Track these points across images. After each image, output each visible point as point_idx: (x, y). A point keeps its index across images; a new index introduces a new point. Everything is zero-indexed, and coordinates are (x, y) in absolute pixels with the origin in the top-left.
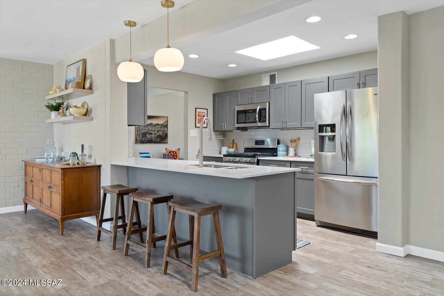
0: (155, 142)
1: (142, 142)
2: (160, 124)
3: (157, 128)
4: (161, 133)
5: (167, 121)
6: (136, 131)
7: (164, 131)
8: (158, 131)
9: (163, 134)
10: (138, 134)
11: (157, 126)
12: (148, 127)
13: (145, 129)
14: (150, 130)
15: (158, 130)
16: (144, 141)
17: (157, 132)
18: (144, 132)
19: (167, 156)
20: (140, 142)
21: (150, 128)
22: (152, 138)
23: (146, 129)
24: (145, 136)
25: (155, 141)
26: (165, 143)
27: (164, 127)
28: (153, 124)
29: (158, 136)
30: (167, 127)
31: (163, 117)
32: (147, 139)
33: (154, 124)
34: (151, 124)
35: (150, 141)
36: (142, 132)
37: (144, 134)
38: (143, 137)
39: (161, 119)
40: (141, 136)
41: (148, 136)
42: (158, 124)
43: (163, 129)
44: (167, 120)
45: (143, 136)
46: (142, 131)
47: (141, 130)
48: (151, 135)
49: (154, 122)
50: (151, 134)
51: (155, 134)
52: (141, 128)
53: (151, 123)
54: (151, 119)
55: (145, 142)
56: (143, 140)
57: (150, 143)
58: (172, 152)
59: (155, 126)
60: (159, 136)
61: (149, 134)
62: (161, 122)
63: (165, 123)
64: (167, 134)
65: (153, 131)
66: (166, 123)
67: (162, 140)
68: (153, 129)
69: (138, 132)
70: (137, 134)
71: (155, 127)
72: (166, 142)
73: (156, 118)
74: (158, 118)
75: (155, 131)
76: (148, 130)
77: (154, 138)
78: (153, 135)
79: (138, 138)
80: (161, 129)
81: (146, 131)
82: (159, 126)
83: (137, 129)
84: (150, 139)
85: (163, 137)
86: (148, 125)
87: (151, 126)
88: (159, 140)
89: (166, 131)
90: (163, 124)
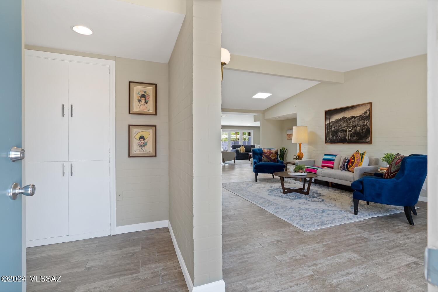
0: (350, 142)
1: (333, 142)
2: (358, 116)
3: (353, 122)
4: (358, 129)
5: (370, 110)
6: (325, 129)
7: (364, 125)
8: (354, 127)
9: (363, 129)
10: (328, 132)
11: (353, 119)
12: (340, 123)
13: (336, 126)
14: (343, 126)
15: (354, 124)
16: (335, 140)
17: (352, 128)
18: (335, 130)
20: (330, 141)
21: (343, 123)
22: (345, 137)
24: (337, 134)
25: (350, 140)
26: (367, 143)
27: (363, 119)
28: (346, 118)
29: (354, 133)
30: (370, 118)
31: (362, 105)
32: (338, 137)
33: (348, 118)
34: (344, 118)
35: (343, 141)
36: (332, 129)
37: (335, 132)
38: (333, 136)
39: (358, 108)
40: (331, 134)
41: (339, 134)
42: (353, 117)
43: (362, 122)
44: (369, 108)
45: (333, 134)
46: (333, 129)
47: (331, 127)
48: (344, 132)
49: (348, 114)
50: (344, 131)
51: (349, 131)
52: (331, 125)
53: (343, 117)
54: (343, 113)
55: (336, 142)
56: (333, 139)
57: (341, 143)
59: (350, 119)
60: (356, 134)
61: (341, 131)
62: (358, 113)
63: (366, 113)
64: (370, 128)
65: (346, 127)
66: (368, 113)
67: (361, 139)
68: (346, 124)
69: (328, 130)
70: (327, 133)
71: (350, 122)
72: (367, 141)
73: (350, 108)
74: (354, 108)
75: (349, 127)
76: (340, 127)
77: (349, 136)
78: (347, 132)
79: (328, 137)
80: (360, 123)
81: (337, 128)
82: (354, 119)
83: (327, 127)
84: (342, 137)
85: (362, 134)
86: (340, 120)
87: (343, 122)
88: (356, 139)
89: (368, 125)
90: (361, 116)
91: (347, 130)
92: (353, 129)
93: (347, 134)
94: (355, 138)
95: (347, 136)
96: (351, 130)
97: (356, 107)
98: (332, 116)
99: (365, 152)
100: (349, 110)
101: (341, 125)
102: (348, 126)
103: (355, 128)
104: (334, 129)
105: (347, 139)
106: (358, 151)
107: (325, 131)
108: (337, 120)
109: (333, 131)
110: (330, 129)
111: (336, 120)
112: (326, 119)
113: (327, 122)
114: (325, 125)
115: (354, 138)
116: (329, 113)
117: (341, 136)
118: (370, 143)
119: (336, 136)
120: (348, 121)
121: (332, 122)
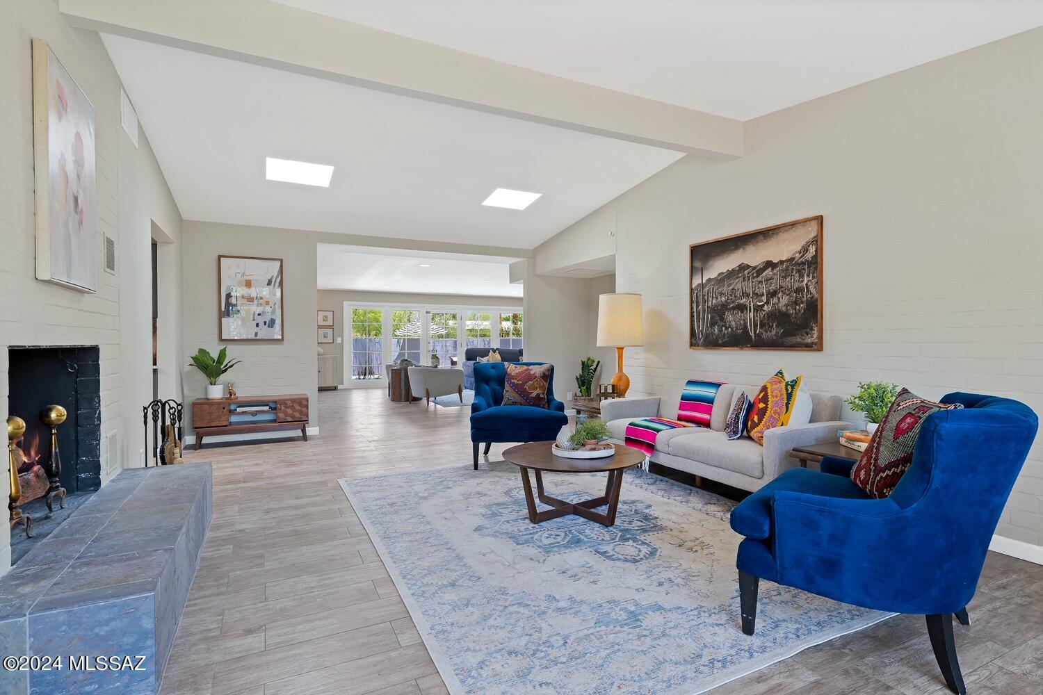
0: (760, 344)
1: (712, 343)
2: (782, 262)
3: (767, 280)
4: (783, 301)
5: (817, 240)
6: (692, 302)
7: (799, 290)
8: (772, 294)
9: (796, 303)
10: (698, 313)
11: (768, 272)
12: (728, 286)
13: (721, 294)
14: (739, 294)
15: (772, 288)
16: (718, 337)
17: (764, 299)
18: (716, 306)
20: (706, 340)
21: (738, 284)
22: (746, 327)
23: (725, 289)
24: (722, 319)
25: (758, 336)
26: (808, 347)
27: (798, 271)
28: (748, 266)
29: (771, 315)
30: (817, 268)
31: (793, 224)
32: (727, 328)
33: (755, 268)
34: (743, 267)
35: (740, 340)
36: (710, 304)
37: (719, 313)
38: (713, 325)
39: (783, 236)
40: (708, 318)
41: (731, 319)
42: (769, 264)
43: (792, 282)
44: (815, 234)
45: (712, 318)
46: (712, 302)
47: (706, 297)
48: (742, 312)
49: (753, 256)
50: (742, 308)
51: (758, 309)
52: (706, 289)
53: (739, 266)
55: (720, 342)
56: (712, 334)
57: (734, 346)
59: (760, 272)
60: (779, 317)
61: (733, 308)
62: (782, 250)
63: (805, 250)
64: (819, 300)
65: (748, 295)
66: (812, 250)
67: (790, 333)
68: (749, 287)
69: (697, 307)
70: (695, 314)
71: (759, 279)
72: (809, 341)
73: (761, 237)
74: (771, 236)
75: (757, 295)
76: (731, 295)
77: (756, 326)
78: (750, 311)
79: (699, 327)
80: (787, 283)
81: (723, 299)
82: (773, 269)
83: (696, 296)
84: (737, 329)
85: (795, 318)
86: (731, 274)
87: (741, 279)
88: (777, 333)
89: (812, 290)
90: (792, 259)
91: (752, 304)
92: (767, 303)
93: (750, 320)
94: (774, 332)
95: (751, 326)
96: (763, 306)
97: (776, 231)
98: (710, 263)
99: (801, 376)
100: (757, 242)
101: (733, 289)
102: (753, 293)
103: (775, 300)
104: (714, 301)
105: (752, 334)
106: (780, 372)
107: (692, 308)
108: (723, 273)
109: (713, 310)
110: (704, 301)
111: (719, 275)
112: (693, 270)
113: (697, 281)
114: (692, 290)
115: (771, 331)
116: (702, 254)
117: (733, 323)
118: (817, 346)
119: (721, 323)
120: (754, 278)
121: (709, 280)
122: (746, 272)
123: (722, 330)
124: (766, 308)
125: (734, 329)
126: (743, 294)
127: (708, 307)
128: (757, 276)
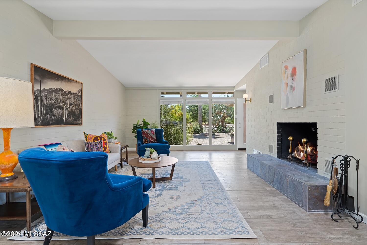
0: (67, 123)
1: (46, 123)
2: (74, 93)
3: (69, 98)
4: (74, 108)
5: (81, 90)
6: (34, 99)
7: (78, 105)
8: (71, 104)
9: (77, 109)
10: (38, 106)
11: (69, 95)
12: (55, 96)
13: (51, 99)
14: (59, 101)
15: (71, 102)
16: (49, 121)
17: (68, 105)
18: (49, 104)
19: (95, 146)
20: (42, 122)
21: (59, 97)
22: (62, 116)
23: (53, 97)
24: (52, 112)
25: (66, 120)
26: (79, 124)
27: (78, 98)
28: (63, 90)
29: (70, 112)
30: (82, 99)
31: (76, 82)
32: (54, 116)
33: (65, 92)
34: (61, 90)
35: (59, 122)
37: (50, 108)
38: (47, 114)
39: (74, 84)
40: (44, 110)
41: (55, 111)
42: (70, 92)
43: (76, 101)
44: (81, 88)
45: (46, 110)
46: (46, 102)
47: (43, 98)
48: (60, 110)
49: (66, 87)
50: (60, 108)
51: (66, 109)
52: (43, 94)
53: (59, 88)
54: (60, 82)
55: (51, 123)
56: (47, 119)
58: (99, 139)
59: (67, 94)
60: (72, 113)
61: (57, 107)
62: (74, 89)
63: (79, 92)
64: (82, 109)
65: (63, 103)
66: (81, 93)
67: (75, 120)
68: (63, 99)
69: (38, 102)
70: (36, 106)
71: (67, 97)
72: (79, 122)
73: (67, 80)
74: (70, 82)
75: (66, 104)
76: (56, 101)
78: (64, 110)
79: (38, 114)
81: (52, 102)
82: (71, 95)
83: (36, 96)
84: (58, 117)
85: (77, 114)
86: (56, 91)
87: (60, 95)
88: (72, 119)
89: (81, 106)
90: (76, 94)
91: (64, 107)
92: (69, 107)
93: (64, 113)
94: (71, 119)
95: (64, 116)
96: (68, 108)
97: (72, 81)
98: (45, 81)
100: (66, 82)
101: (57, 98)
102: (65, 102)
103: (71, 107)
104: (47, 102)
105: (64, 119)
108: (52, 89)
109: (47, 106)
110: (42, 101)
111: (50, 89)
112: (34, 80)
113: (37, 87)
114: (34, 92)
115: (70, 119)
116: (40, 73)
117: (57, 114)
118: (81, 124)
119: (51, 114)
120: (65, 96)
121: (44, 89)
122: (62, 92)
123: (52, 117)
124: (69, 109)
125: (57, 117)
126: (61, 101)
127: (44, 104)
128: (66, 96)
